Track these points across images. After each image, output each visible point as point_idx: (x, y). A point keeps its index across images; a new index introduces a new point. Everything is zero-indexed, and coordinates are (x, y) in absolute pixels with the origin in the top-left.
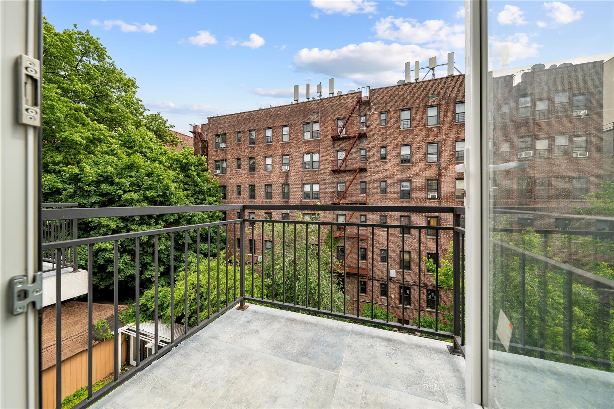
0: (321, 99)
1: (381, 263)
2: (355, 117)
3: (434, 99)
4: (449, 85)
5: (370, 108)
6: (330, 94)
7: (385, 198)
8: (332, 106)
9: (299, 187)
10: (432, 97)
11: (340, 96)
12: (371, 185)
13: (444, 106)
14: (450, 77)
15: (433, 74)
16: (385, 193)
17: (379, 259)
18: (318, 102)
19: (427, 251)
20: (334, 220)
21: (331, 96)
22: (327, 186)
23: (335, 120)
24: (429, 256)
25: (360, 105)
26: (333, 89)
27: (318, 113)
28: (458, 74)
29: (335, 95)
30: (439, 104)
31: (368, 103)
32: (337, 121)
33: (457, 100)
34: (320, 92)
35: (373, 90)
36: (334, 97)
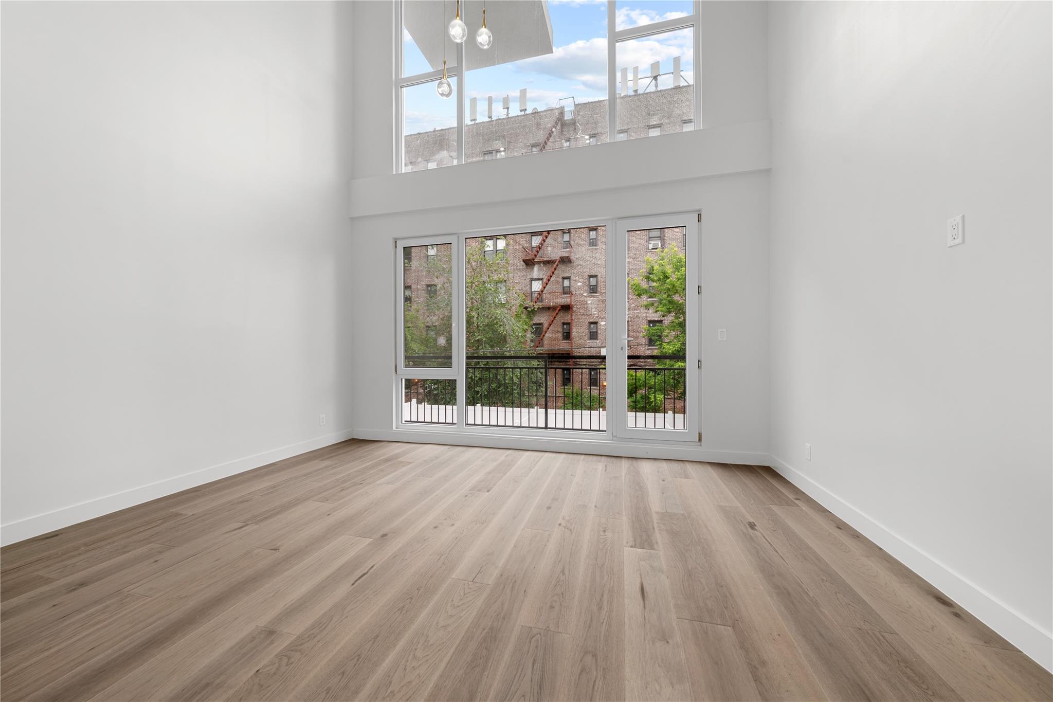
0: (508, 118)
1: (591, 341)
2: (555, 142)
3: (657, 117)
4: (675, 99)
5: (575, 129)
6: (521, 111)
7: (594, 252)
8: (524, 127)
9: (477, 244)
10: (654, 115)
11: (535, 113)
12: (576, 235)
13: (668, 126)
14: (677, 88)
15: (656, 86)
16: (596, 246)
17: (588, 336)
18: (504, 121)
19: (649, 319)
20: (527, 288)
21: (523, 113)
22: (518, 240)
23: (529, 146)
24: (651, 325)
25: (562, 125)
26: (525, 104)
27: (504, 137)
28: (686, 84)
29: (528, 112)
30: (662, 124)
31: (573, 123)
32: (530, 148)
33: (684, 119)
34: (508, 108)
35: (579, 104)
36: (527, 114)
